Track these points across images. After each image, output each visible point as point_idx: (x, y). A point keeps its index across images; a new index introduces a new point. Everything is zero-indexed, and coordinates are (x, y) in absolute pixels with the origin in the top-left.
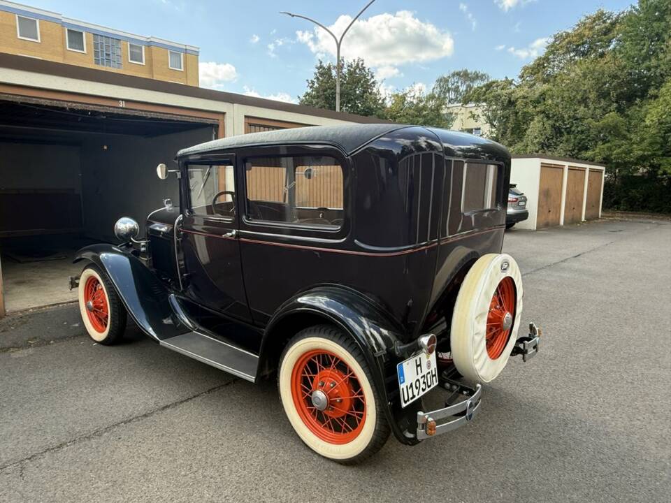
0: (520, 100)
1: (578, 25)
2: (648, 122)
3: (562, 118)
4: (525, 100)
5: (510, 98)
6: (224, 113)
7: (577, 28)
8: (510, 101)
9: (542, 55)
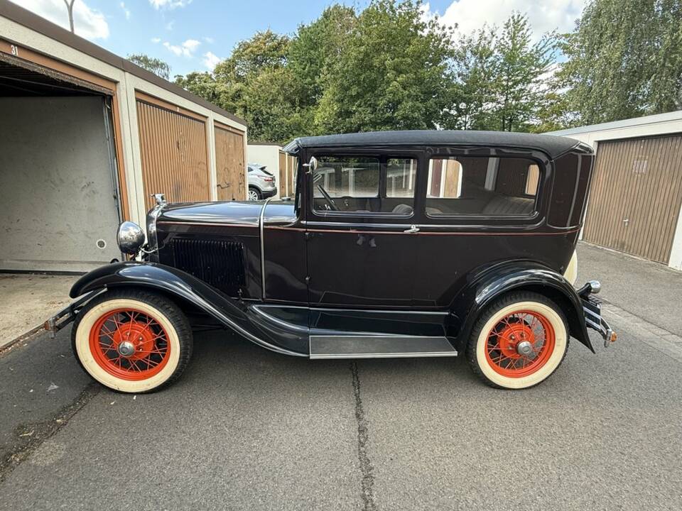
0: (223, 94)
1: (254, 39)
2: (316, 122)
3: (261, 112)
4: (226, 95)
5: (214, 92)
6: (116, 82)
7: (253, 40)
8: (214, 94)
9: (230, 57)
